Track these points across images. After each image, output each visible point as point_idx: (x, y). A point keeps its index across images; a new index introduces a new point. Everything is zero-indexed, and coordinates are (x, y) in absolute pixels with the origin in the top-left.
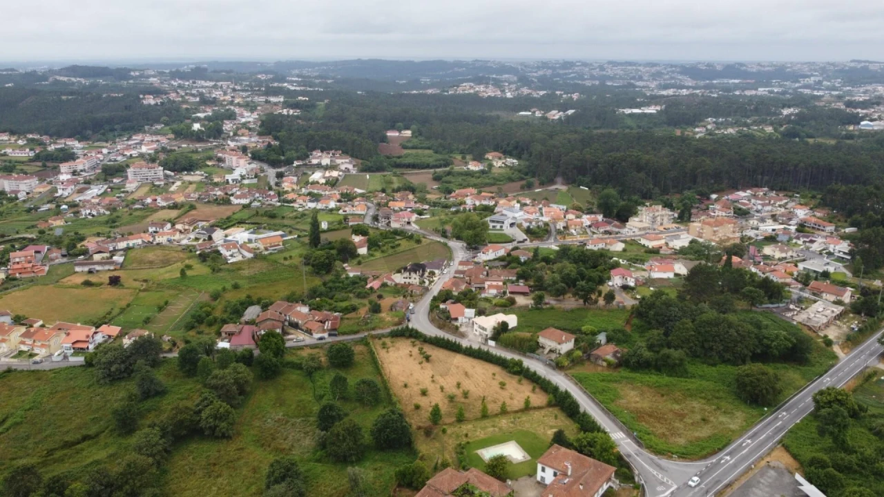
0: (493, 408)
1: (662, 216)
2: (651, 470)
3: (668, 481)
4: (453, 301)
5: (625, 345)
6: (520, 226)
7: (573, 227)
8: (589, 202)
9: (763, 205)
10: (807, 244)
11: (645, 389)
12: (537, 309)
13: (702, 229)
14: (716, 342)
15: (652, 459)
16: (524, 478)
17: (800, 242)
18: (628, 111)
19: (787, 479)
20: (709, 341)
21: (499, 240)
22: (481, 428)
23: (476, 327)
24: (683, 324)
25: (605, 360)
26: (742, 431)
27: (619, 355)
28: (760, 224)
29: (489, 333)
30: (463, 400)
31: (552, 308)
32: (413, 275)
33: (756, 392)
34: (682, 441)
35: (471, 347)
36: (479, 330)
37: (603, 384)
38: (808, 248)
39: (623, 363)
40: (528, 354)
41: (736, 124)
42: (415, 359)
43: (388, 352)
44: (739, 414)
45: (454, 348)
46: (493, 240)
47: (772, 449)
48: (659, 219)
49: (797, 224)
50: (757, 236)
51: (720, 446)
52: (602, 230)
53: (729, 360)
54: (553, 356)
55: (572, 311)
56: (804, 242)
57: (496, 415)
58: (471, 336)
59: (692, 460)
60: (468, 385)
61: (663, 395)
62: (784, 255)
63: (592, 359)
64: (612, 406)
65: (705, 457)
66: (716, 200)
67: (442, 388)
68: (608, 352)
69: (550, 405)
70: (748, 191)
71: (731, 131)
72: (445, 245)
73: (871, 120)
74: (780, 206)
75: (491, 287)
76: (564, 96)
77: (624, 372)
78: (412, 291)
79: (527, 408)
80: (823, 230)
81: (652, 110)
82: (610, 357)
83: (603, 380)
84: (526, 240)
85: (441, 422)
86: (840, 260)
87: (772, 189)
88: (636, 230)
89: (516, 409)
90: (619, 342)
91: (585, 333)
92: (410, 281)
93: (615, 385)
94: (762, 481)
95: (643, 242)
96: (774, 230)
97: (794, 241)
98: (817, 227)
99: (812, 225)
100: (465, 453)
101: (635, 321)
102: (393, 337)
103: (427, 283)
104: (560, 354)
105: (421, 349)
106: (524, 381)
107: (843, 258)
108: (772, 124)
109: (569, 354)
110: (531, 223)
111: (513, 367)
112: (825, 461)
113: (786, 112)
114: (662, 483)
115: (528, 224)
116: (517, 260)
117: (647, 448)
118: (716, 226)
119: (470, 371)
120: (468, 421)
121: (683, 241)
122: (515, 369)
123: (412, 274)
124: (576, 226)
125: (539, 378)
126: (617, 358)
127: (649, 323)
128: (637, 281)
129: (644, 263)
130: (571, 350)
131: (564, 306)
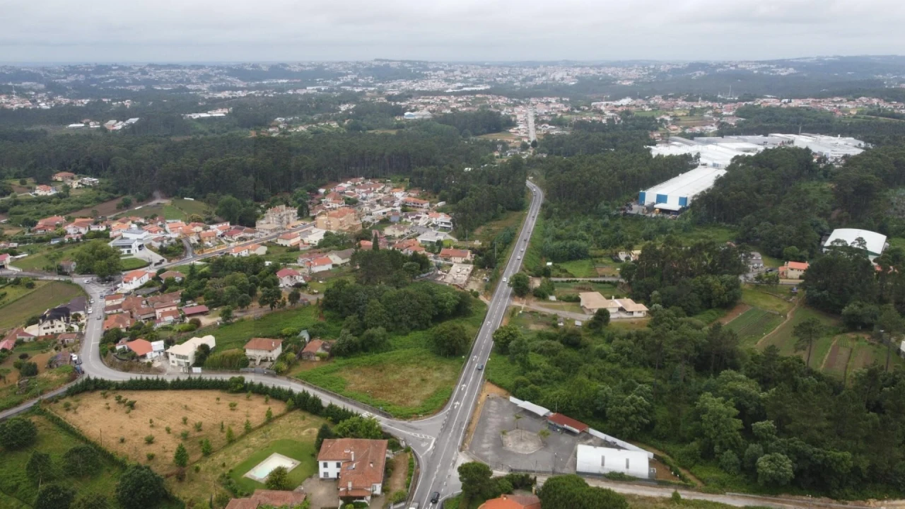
0: (238, 430)
1: (287, 215)
2: (409, 433)
3: (426, 437)
4: (128, 338)
5: (328, 337)
6: (150, 247)
7: (207, 239)
8: (205, 212)
9: (367, 193)
10: (415, 221)
11: (364, 369)
12: (228, 324)
13: (329, 221)
14: (403, 314)
15: (403, 424)
16: (307, 481)
17: (409, 220)
18: (196, 116)
19: (505, 404)
20: (397, 315)
21: (135, 267)
22: (234, 453)
23: (172, 358)
24: (372, 304)
25: (317, 355)
26: (455, 380)
27: (328, 347)
28: (372, 210)
29: (191, 360)
30: (197, 434)
31: (242, 320)
32: (57, 323)
33: (453, 345)
34: (417, 402)
35: (178, 380)
36: (176, 360)
37: (327, 376)
38: (417, 224)
39: (335, 353)
40: (242, 370)
41: (303, 122)
42: (115, 411)
43: (75, 413)
44: (445, 367)
45: (160, 386)
46: (127, 267)
47: (482, 387)
48: (285, 218)
49: (399, 205)
50: (374, 220)
51: (448, 396)
52: (236, 238)
53: (416, 327)
54: (268, 364)
55: (262, 318)
56: (412, 219)
57: (243, 436)
58: (169, 369)
59: (434, 414)
60: (194, 418)
61: (381, 371)
62: (402, 233)
63: (305, 357)
64: (345, 392)
65: (441, 409)
66: (326, 194)
67: (168, 430)
68: (317, 347)
69: (290, 410)
70: (349, 182)
71: (302, 129)
72: (70, 283)
73: (412, 111)
74: (380, 192)
75: (164, 314)
76: (114, 104)
77: (340, 361)
78: (63, 341)
79: (270, 419)
80: (421, 207)
81: (219, 113)
82: (320, 351)
83: (325, 373)
84: (163, 260)
85: (188, 463)
86: (444, 229)
87: (367, 178)
88: (268, 232)
89: (260, 424)
90: (322, 336)
91: (286, 336)
92: (54, 330)
93: (336, 375)
94: (491, 411)
95: (280, 242)
96: (384, 213)
97: (404, 220)
98: (416, 205)
99: (412, 204)
100: (234, 482)
101: (326, 313)
102: (72, 395)
103: (76, 328)
104: (271, 361)
105: (119, 399)
106: (253, 397)
107: (445, 228)
108: (335, 120)
109: (282, 358)
110: (162, 241)
111: (235, 386)
112: (525, 382)
113: (343, 108)
114: (423, 440)
115: (159, 244)
116: (171, 282)
117: (395, 417)
118: (341, 217)
119: (189, 404)
120: (218, 451)
121: (316, 236)
122: (238, 387)
123: (55, 321)
124: (210, 237)
125: (267, 388)
126: (327, 350)
127: (341, 311)
128: (305, 278)
129: (296, 261)
130: (282, 354)
131: (251, 316)
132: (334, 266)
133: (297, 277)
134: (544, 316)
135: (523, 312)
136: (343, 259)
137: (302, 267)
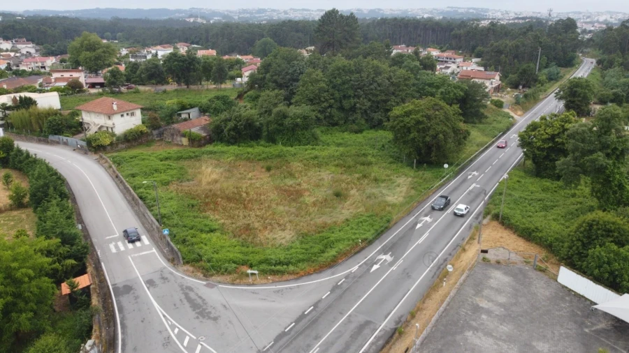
11: (240, 163)
14: (359, 97)
25: (187, 136)
26: (412, 204)
31: (137, 92)
33: (428, 139)
34: (284, 237)
37: (163, 163)
39: (213, 134)
44: (401, 180)
47: (475, 229)
51: (369, 235)
55: (166, 92)
59: (298, 276)
61: (269, 170)
63: (166, 136)
65: (332, 264)
68: (195, 125)
80: (454, 63)
83: (166, 159)
90: (214, 112)
94: (484, 304)
109: (130, 133)
126: (208, 130)
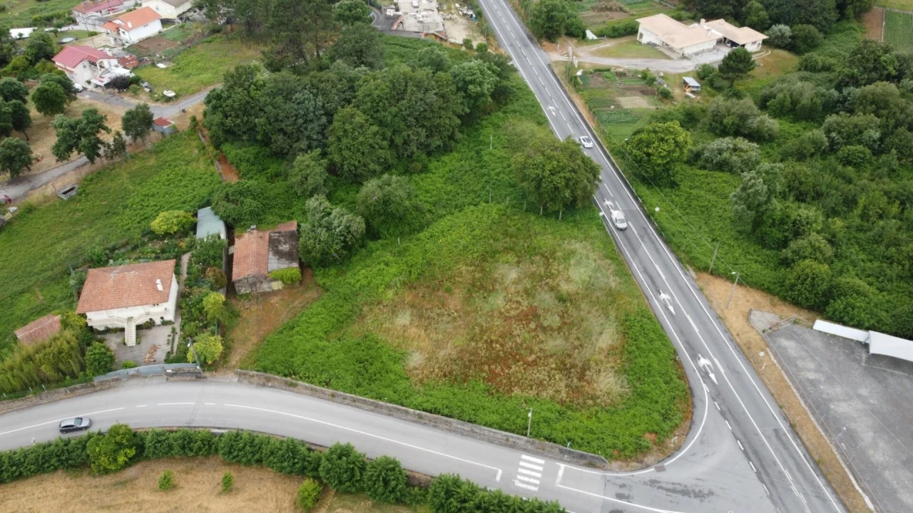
11: (409, 297)
19: (814, 341)
25: (275, 280)
27: (285, 247)
31: (30, 210)
39: (313, 262)
47: (702, 290)
54: (161, 337)
55: (81, 191)
63: (244, 289)
82: (275, 264)
90: (258, 218)
91: (167, 235)
94: (810, 376)
104: (165, 323)
117: (612, 459)
126: (289, 256)
127: (266, 142)
128: (123, 62)
129: (74, 22)
130: (182, 296)
131: (49, 190)
132: (165, 22)
133: (106, 63)
134: (621, 75)
135: (584, 73)
136: (177, 6)
137: (93, 34)
